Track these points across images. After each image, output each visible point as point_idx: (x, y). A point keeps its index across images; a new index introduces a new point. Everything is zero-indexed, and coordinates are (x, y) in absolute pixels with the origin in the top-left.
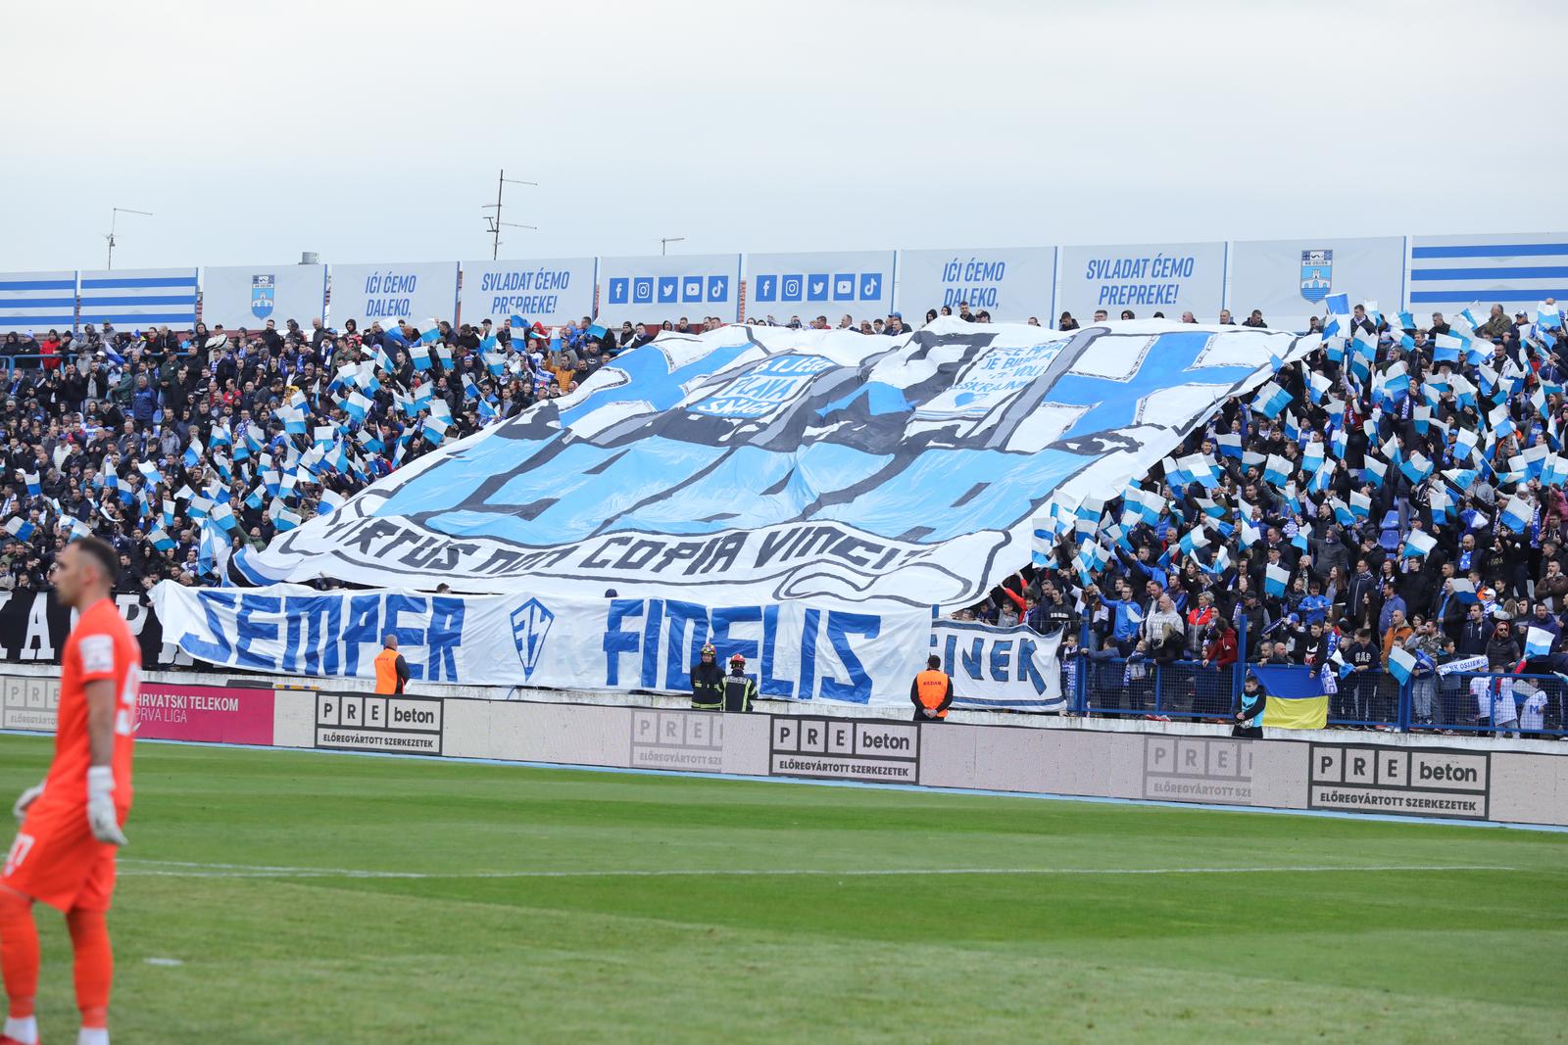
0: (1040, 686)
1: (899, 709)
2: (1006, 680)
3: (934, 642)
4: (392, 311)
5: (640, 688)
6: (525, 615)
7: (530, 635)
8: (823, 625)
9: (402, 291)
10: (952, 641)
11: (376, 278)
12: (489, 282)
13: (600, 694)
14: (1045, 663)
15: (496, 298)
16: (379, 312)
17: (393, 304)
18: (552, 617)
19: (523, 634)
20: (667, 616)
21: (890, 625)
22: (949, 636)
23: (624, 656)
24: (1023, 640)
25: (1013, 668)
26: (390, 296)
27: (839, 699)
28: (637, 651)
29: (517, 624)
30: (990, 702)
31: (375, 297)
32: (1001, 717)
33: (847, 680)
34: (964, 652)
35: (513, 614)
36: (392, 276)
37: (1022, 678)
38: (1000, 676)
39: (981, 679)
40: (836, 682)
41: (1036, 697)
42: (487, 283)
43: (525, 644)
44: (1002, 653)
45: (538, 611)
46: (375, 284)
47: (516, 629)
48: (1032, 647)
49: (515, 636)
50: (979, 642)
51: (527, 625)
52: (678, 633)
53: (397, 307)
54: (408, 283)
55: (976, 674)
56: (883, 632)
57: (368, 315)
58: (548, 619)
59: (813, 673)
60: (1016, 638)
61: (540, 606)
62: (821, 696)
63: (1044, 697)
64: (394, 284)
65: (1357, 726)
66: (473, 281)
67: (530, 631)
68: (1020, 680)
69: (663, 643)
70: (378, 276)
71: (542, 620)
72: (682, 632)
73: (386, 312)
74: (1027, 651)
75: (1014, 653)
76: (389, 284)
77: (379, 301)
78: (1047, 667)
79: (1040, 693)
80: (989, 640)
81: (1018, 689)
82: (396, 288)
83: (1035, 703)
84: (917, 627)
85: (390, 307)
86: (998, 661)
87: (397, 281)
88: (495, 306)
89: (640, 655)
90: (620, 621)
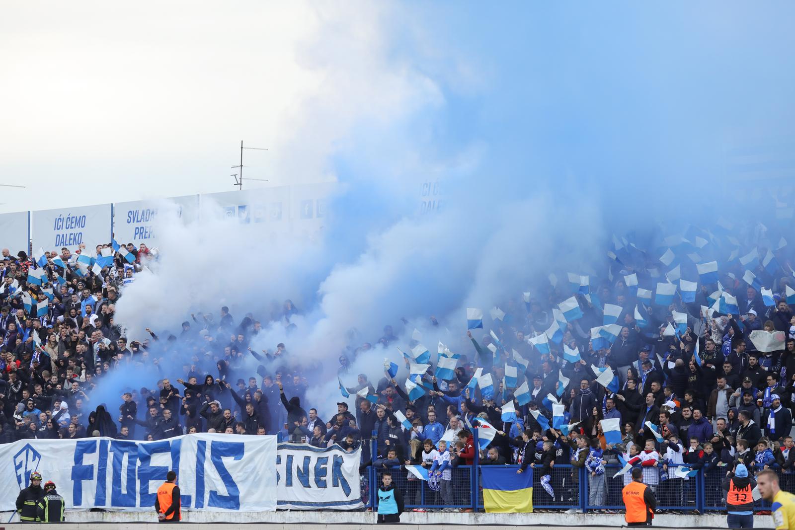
0: (347, 490)
1: (258, 513)
2: (325, 486)
3: (279, 461)
4: (71, 242)
5: (94, 507)
6: (22, 457)
7: (26, 471)
8: (208, 453)
9: (77, 227)
10: (290, 458)
11: (60, 219)
12: (132, 216)
13: (70, 513)
14: (349, 472)
15: (136, 228)
16: (63, 242)
17: (72, 237)
18: (40, 457)
19: (22, 471)
20: (111, 451)
21: (250, 450)
22: (288, 456)
23: (85, 483)
24: (335, 456)
25: (329, 478)
26: (70, 231)
27: (220, 507)
28: (92, 479)
29: (18, 464)
30: (316, 504)
31: (60, 232)
32: (323, 515)
33: (225, 493)
34: (298, 467)
35: (15, 457)
36: (71, 217)
37: (335, 485)
38: (322, 484)
39: (309, 487)
40: (218, 494)
41: (345, 499)
42: (130, 218)
43: (23, 478)
44: (322, 466)
45: (31, 453)
46: (60, 224)
47: (17, 468)
48: (340, 461)
49: (17, 473)
50: (307, 459)
51: (24, 464)
52: (118, 464)
53: (75, 239)
54: (80, 221)
55: (306, 484)
56: (247, 454)
57: (56, 246)
58: (37, 458)
59: (204, 489)
60: (330, 455)
61: (33, 450)
62: (209, 505)
63: (349, 499)
64: (72, 222)
65: (554, 510)
66: (121, 218)
67: (26, 468)
68: (334, 486)
69: (109, 471)
70: (62, 217)
71: (34, 459)
72: (120, 463)
73: (67, 243)
74: (338, 464)
75: (330, 466)
76: (69, 223)
77: (63, 235)
78: (351, 475)
79: (347, 495)
80: (314, 457)
81: (334, 494)
82: (73, 225)
83: (344, 503)
84: (268, 450)
85: (70, 239)
86: (320, 473)
87: (74, 220)
88: (136, 234)
89: (94, 482)
90: (82, 458)
